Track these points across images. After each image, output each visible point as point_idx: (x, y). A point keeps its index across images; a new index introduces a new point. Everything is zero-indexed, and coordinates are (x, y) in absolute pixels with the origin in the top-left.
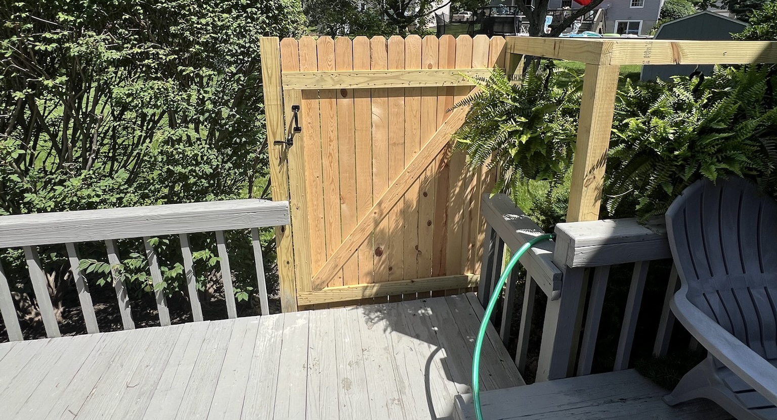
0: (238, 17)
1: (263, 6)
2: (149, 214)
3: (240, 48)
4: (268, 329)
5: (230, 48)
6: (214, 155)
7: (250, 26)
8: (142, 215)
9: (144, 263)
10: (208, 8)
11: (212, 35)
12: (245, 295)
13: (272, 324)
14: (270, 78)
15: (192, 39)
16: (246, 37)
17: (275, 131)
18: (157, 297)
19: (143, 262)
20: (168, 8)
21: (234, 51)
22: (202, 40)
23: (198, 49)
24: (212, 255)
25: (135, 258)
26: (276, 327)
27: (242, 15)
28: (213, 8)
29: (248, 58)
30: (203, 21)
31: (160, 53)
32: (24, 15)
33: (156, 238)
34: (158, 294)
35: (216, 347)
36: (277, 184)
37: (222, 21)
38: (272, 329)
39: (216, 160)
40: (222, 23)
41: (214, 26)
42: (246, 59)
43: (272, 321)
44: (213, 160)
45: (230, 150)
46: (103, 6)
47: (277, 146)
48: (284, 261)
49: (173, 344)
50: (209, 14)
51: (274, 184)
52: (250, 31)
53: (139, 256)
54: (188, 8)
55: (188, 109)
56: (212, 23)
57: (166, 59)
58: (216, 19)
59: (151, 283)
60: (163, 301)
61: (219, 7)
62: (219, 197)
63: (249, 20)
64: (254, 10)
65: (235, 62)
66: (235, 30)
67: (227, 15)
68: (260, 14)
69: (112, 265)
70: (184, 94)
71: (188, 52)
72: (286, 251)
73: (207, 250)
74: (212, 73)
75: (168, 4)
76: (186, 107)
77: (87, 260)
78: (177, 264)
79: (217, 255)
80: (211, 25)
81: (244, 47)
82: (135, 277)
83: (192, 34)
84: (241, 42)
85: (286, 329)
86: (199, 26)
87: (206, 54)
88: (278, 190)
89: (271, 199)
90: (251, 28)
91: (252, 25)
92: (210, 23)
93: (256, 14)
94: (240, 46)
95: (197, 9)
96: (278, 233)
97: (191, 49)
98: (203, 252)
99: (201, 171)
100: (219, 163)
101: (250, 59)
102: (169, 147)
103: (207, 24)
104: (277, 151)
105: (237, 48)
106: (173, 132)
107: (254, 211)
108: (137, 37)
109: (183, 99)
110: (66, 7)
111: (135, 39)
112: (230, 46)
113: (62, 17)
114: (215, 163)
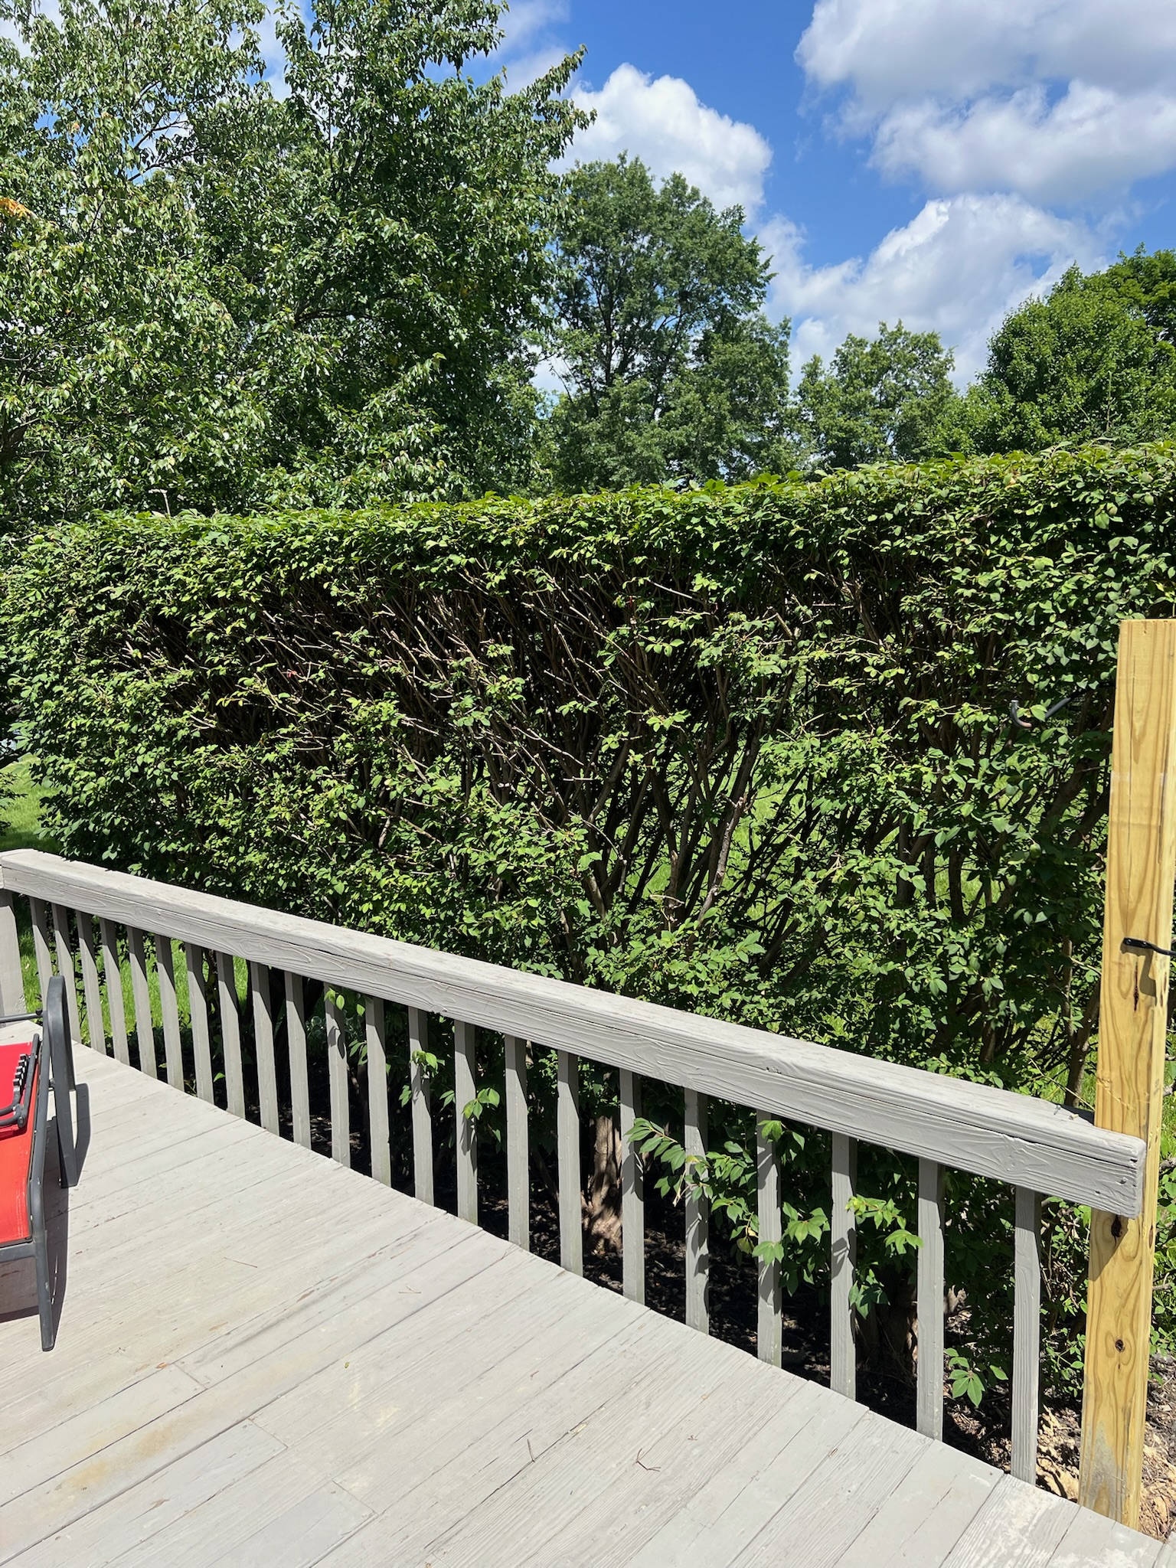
0: (1077, 566)
1: (1161, 529)
2: (774, 1056)
3: (1067, 654)
4: (1010, 1523)
5: (1041, 651)
6: (962, 944)
7: (1111, 589)
8: (761, 1053)
9: (748, 1176)
10: (1002, 544)
11: (999, 615)
12: (976, 1386)
13: (1029, 1516)
14: (1136, 743)
15: (944, 627)
16: (1092, 620)
17: (1132, 906)
18: (762, 1277)
19: (746, 1172)
20: (905, 548)
21: (1050, 661)
22: (972, 628)
23: (959, 654)
24: (902, 1222)
25: (734, 1156)
26: (1040, 1533)
27: (1090, 559)
28: (1017, 542)
29: (1091, 681)
30: (983, 579)
31: (870, 661)
32: (641, 581)
33: (778, 1123)
34: (765, 1270)
35: (854, 1487)
36: (1115, 1074)
37: (1036, 575)
38: (1023, 1531)
39: (963, 962)
40: (1029, 584)
41: (1009, 592)
42: (1082, 685)
43: (1030, 1508)
44: (954, 959)
45: (1005, 943)
46: (777, 554)
47: (1131, 955)
48: (1108, 1334)
49: (762, 1418)
50: (1003, 558)
51: (1107, 1073)
52: (1108, 601)
53: (740, 1154)
54: (950, 546)
55: (909, 809)
56: (1004, 584)
57: (878, 676)
58: (1015, 573)
59: (752, 1234)
60: (771, 1294)
61: (1034, 538)
62: (960, 1070)
63: (1110, 572)
64: (1131, 541)
65: (1051, 693)
66: (1064, 604)
67: (1048, 561)
68: (1146, 552)
69: (688, 1153)
70: (908, 768)
71: (932, 658)
72: (1117, 1303)
73: (891, 1204)
74: (985, 718)
75: (906, 541)
76: (903, 804)
77: (647, 1123)
78: (818, 1212)
79: (912, 1228)
80: (1001, 590)
81: (1081, 648)
82: (722, 1202)
83: (950, 614)
84: (1075, 634)
85: (1065, 1556)
86: (968, 593)
87: (979, 667)
88: (1117, 1096)
89: (1089, 1117)
90: (1112, 595)
91: (1116, 585)
92: (998, 583)
93: (1134, 553)
94: (1070, 646)
95: (972, 548)
96: (1099, 1235)
97: (939, 654)
98: (879, 1204)
99: (919, 979)
100: (968, 972)
101: (1094, 686)
102: (851, 899)
103: (992, 588)
104: (1128, 971)
105: (1059, 650)
106: (865, 863)
107: (1033, 1138)
108: (829, 622)
109: (900, 782)
110: (712, 562)
111: (825, 629)
112: (1044, 646)
113: (700, 581)
114: (957, 968)
